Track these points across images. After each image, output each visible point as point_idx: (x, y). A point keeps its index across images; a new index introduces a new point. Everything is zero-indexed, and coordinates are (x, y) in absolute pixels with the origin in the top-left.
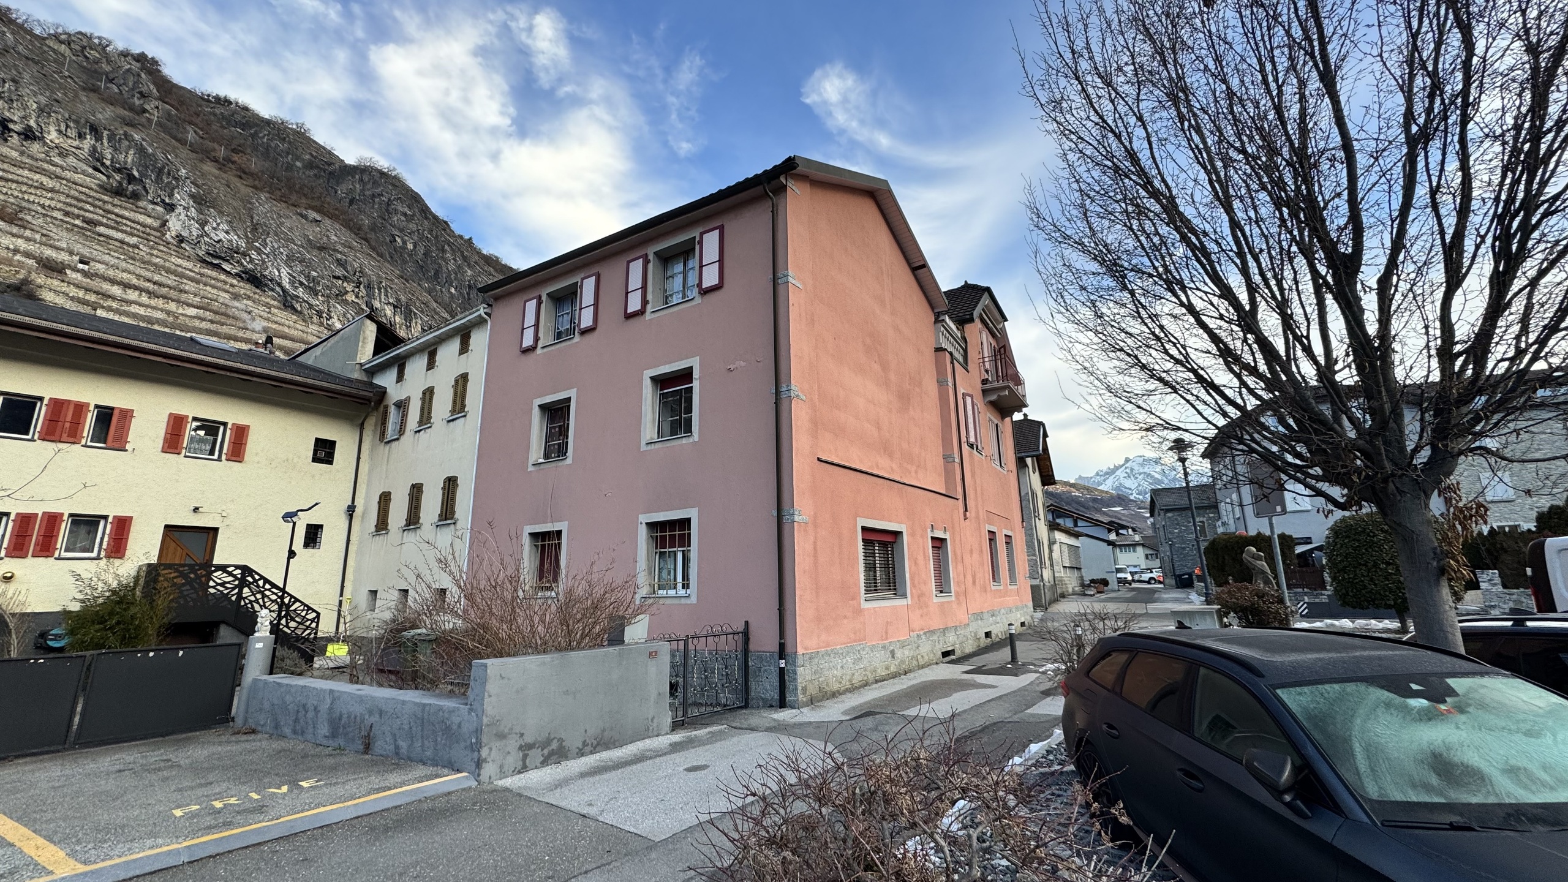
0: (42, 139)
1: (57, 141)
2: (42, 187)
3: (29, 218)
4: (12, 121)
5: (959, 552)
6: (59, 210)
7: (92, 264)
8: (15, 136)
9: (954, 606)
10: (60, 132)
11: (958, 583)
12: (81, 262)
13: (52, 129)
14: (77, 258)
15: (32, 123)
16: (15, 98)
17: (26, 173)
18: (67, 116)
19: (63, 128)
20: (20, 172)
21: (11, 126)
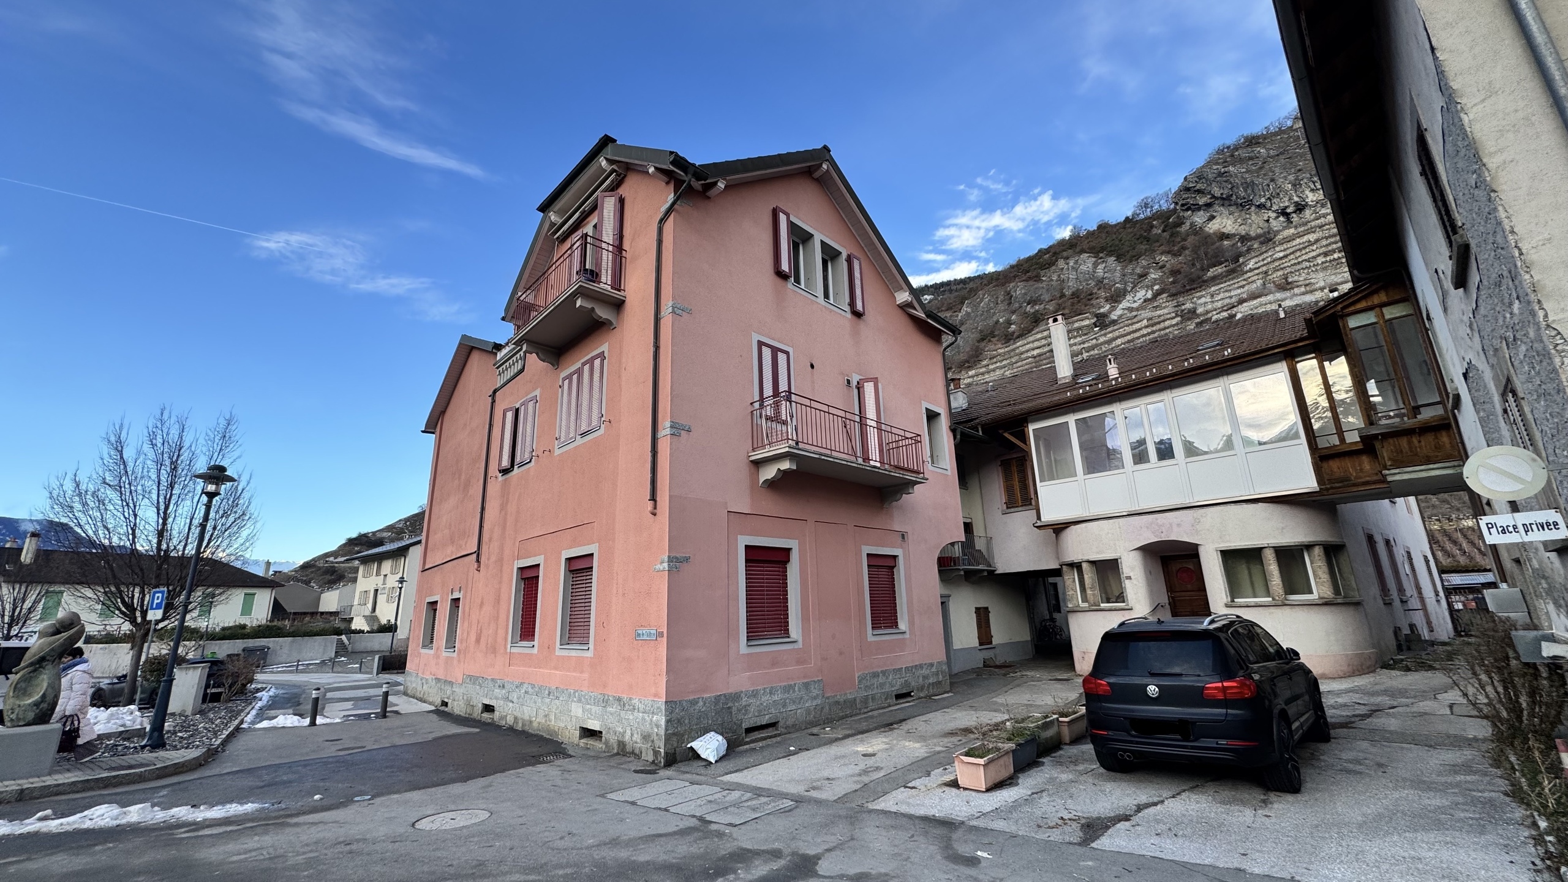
0: (1307, 205)
1: (1315, 199)
2: (1311, 244)
3: (1296, 278)
4: (1286, 207)
5: (467, 609)
6: (1319, 255)
7: (1340, 287)
8: (1294, 215)
9: (455, 662)
10: (1312, 190)
11: (461, 642)
12: (1331, 291)
13: (1307, 192)
14: (1326, 291)
15: (1296, 199)
16: (1278, 191)
17: (1298, 241)
18: (1308, 176)
19: (1313, 186)
20: (1294, 243)
21: (1288, 211)
